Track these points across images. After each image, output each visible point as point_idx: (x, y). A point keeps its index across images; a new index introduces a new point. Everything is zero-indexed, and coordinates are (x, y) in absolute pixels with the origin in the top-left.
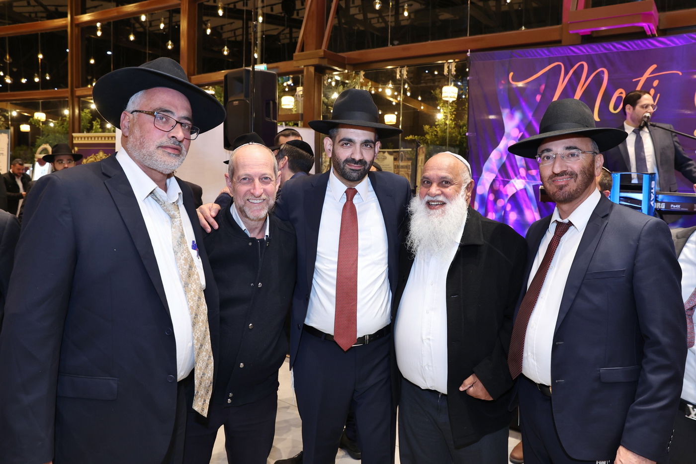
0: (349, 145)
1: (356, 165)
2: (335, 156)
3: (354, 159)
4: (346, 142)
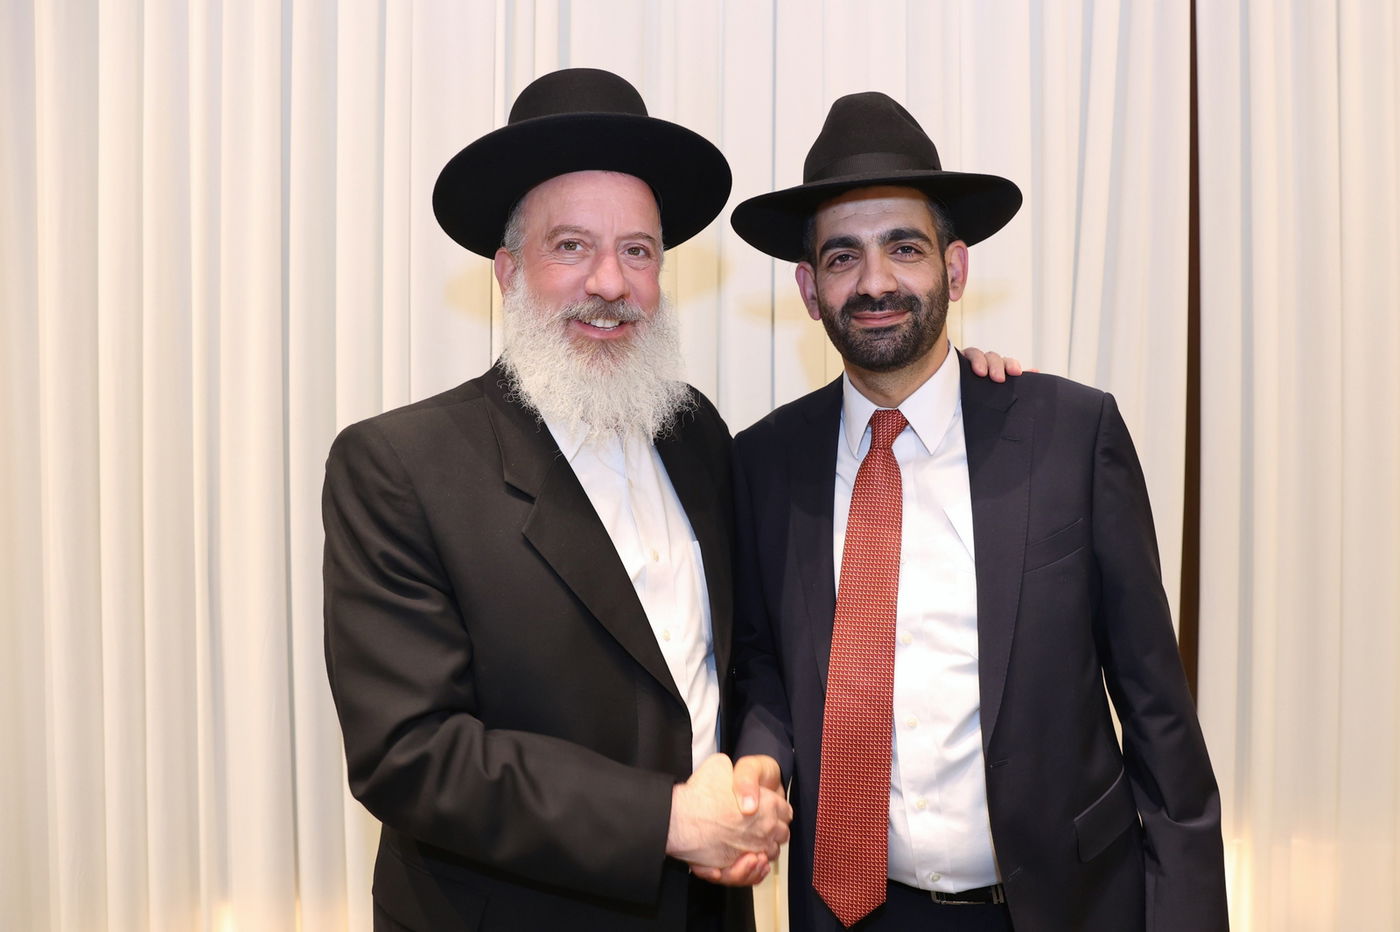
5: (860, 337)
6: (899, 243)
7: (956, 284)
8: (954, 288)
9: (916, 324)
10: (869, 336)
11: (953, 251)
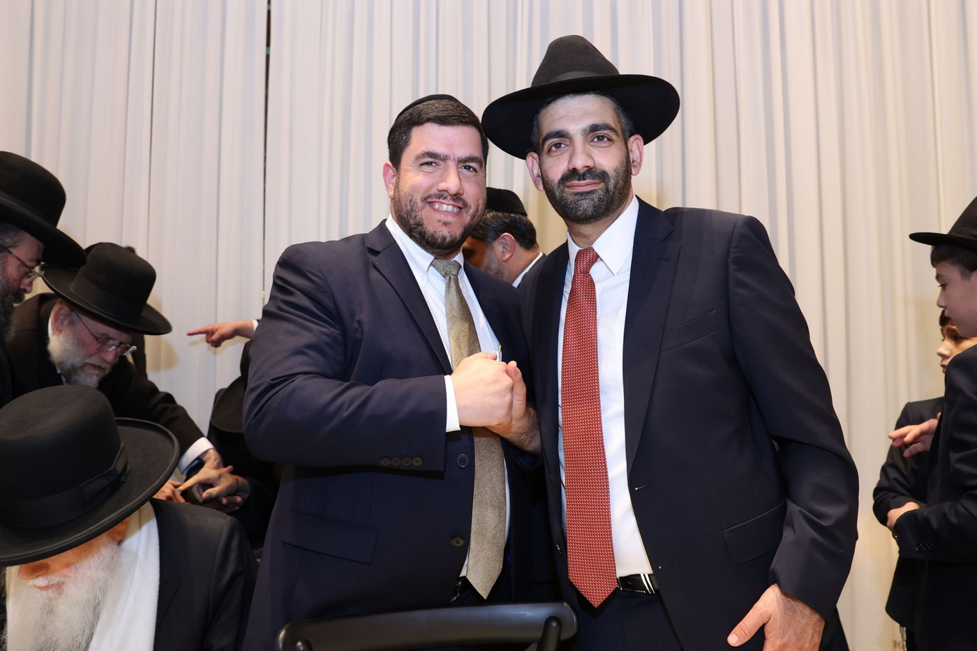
0: (563, 146)
1: (582, 182)
4: (555, 140)
5: (570, 198)
6: (596, 133)
7: (636, 164)
8: (635, 166)
9: (607, 190)
10: (576, 198)
11: (633, 142)
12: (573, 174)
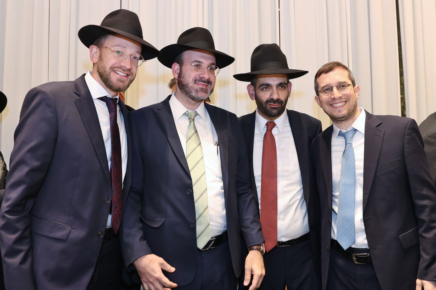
0: (267, 88)
1: (274, 104)
2: (258, 99)
3: (272, 99)
4: (265, 87)
5: (269, 109)
7: (289, 93)
9: (282, 107)
10: (272, 109)
11: (289, 85)
12: (271, 100)
